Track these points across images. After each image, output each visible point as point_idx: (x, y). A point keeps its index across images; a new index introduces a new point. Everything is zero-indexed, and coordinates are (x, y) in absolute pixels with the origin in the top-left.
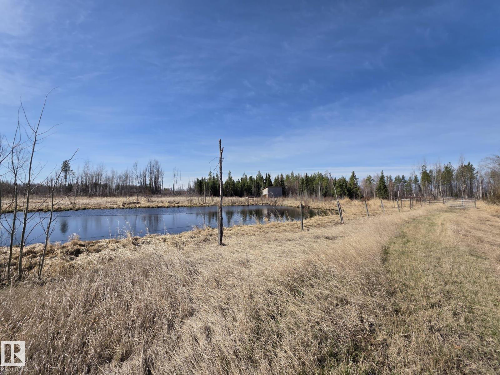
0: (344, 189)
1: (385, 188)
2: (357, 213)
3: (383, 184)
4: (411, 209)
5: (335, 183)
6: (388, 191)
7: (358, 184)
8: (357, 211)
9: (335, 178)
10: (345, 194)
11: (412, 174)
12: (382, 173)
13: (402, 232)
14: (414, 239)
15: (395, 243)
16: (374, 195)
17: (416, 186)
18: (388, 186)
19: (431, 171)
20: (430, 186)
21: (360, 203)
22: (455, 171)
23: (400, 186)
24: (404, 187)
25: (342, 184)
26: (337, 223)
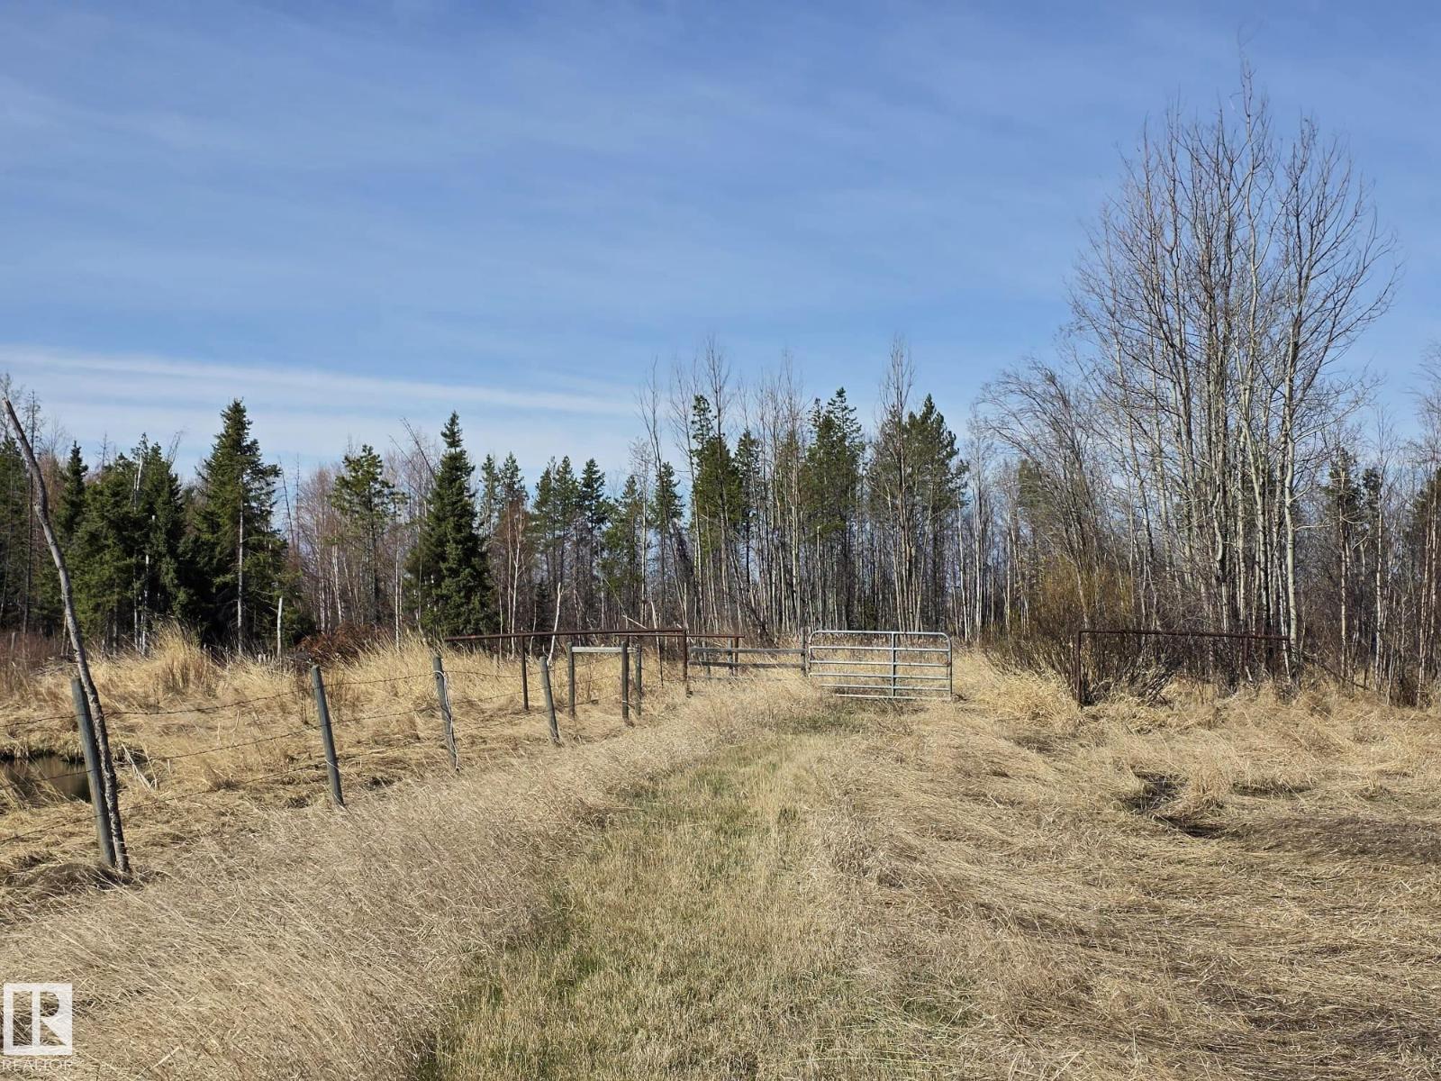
0: (157, 558)
1: (475, 560)
2: (249, 776)
3: (458, 528)
4: (626, 714)
5: (77, 507)
6: (489, 582)
7: (277, 521)
8: (253, 759)
9: (76, 452)
10: (159, 603)
11: (640, 453)
12: (452, 438)
13: (556, 898)
14: (621, 947)
15: (498, 992)
16: (392, 616)
17: (662, 544)
18: (494, 542)
19: (747, 443)
20: (742, 548)
21: (285, 682)
22: (869, 453)
23: (568, 546)
24: (595, 552)
25: (134, 509)
26: (68, 880)
